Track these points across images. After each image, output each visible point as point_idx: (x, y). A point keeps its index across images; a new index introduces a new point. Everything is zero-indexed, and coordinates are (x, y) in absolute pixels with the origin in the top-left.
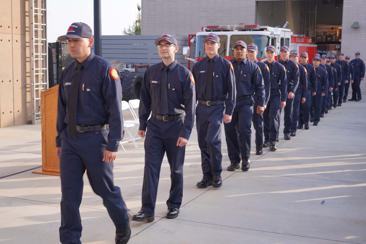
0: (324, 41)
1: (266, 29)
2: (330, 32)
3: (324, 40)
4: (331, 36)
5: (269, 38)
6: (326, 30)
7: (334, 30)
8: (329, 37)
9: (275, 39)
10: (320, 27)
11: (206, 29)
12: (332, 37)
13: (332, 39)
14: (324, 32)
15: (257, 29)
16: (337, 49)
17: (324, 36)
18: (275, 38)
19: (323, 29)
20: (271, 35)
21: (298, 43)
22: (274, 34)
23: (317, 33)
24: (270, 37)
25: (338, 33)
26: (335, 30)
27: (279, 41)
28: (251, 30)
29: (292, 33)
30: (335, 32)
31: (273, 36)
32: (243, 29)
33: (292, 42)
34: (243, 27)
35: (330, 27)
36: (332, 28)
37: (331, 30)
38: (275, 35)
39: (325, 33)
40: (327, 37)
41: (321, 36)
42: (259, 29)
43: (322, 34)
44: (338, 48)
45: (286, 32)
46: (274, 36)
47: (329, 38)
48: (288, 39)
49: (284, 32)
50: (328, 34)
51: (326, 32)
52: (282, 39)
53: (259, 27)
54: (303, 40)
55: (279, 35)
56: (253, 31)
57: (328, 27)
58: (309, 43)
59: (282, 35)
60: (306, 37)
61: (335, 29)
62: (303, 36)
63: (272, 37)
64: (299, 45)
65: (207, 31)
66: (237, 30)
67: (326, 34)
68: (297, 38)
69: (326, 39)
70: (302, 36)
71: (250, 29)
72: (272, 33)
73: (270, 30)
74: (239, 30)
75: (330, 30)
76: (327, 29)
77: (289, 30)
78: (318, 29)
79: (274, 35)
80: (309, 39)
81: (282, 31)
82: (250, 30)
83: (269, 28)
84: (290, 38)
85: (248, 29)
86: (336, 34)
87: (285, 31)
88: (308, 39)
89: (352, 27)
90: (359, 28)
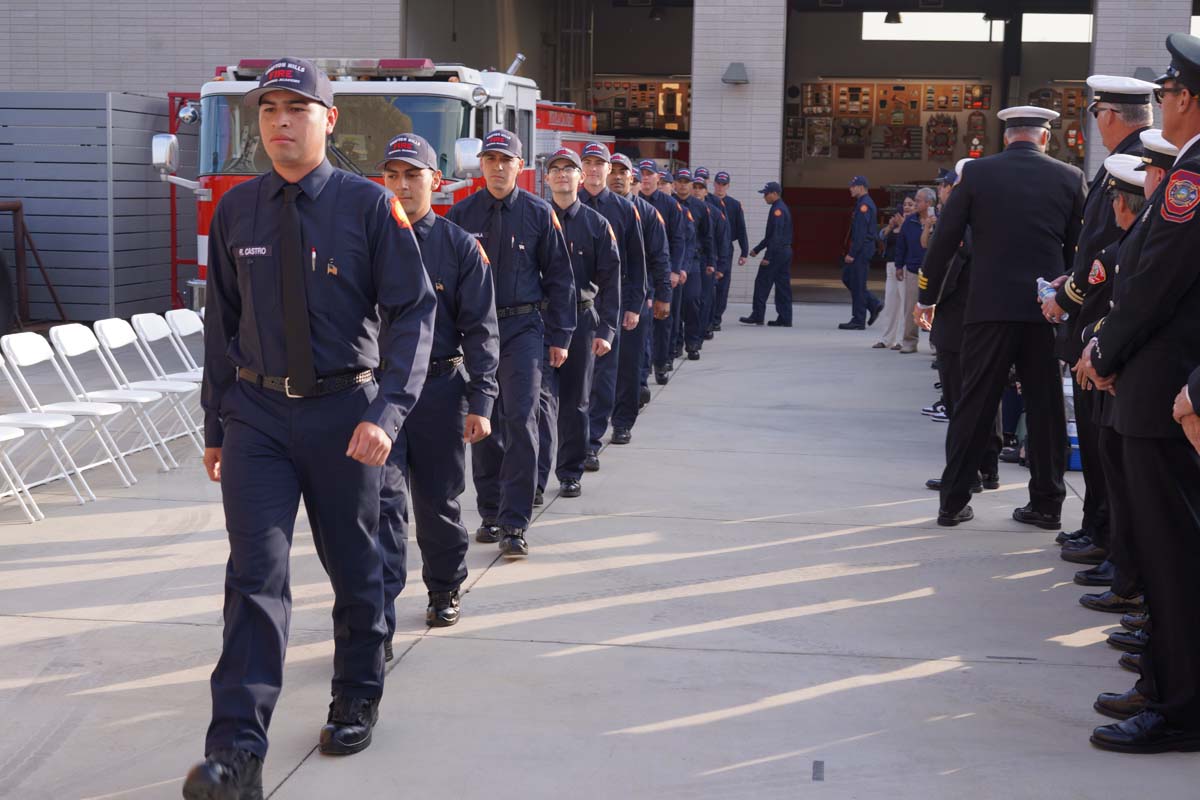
0: (617, 127)
1: (456, 74)
2: (635, 98)
3: (619, 124)
4: (638, 113)
5: (466, 104)
6: (622, 93)
7: (649, 93)
8: (634, 114)
9: (485, 114)
10: (602, 81)
11: (235, 73)
12: (643, 115)
13: (642, 121)
14: (617, 100)
15: (423, 73)
16: (669, 152)
17: (617, 113)
18: (488, 108)
19: (621, 89)
20: (476, 98)
21: (556, 129)
22: (484, 94)
23: (596, 102)
24: (473, 104)
25: (661, 102)
26: (652, 92)
27: (501, 118)
28: (405, 78)
29: (537, 94)
30: (652, 101)
31: (482, 98)
32: (375, 74)
33: (539, 126)
34: (375, 67)
35: (636, 81)
36: (643, 87)
37: (638, 93)
38: (489, 97)
39: (621, 103)
40: (626, 115)
41: (608, 111)
42: (430, 75)
43: (611, 105)
44: (674, 151)
45: (520, 88)
46: (487, 100)
47: (633, 120)
48: (529, 113)
49: (515, 87)
50: (628, 107)
51: (623, 100)
52: (511, 112)
53: (430, 67)
54: (569, 120)
55: (500, 98)
56: (409, 80)
57: (629, 84)
58: (589, 132)
59: (509, 100)
60: (578, 110)
61: (651, 89)
62: (569, 106)
63: (477, 102)
64: (560, 135)
65: (239, 78)
66: (350, 78)
67: (624, 106)
68: (551, 113)
69: (624, 120)
70: (565, 107)
71: (399, 74)
72: (478, 91)
73: (468, 80)
74: (359, 78)
75: (635, 93)
76: (626, 89)
77: (532, 83)
78: (598, 88)
79: (485, 97)
80: (588, 116)
81: (510, 83)
82: (399, 79)
83: (467, 72)
84: (534, 109)
85: (393, 74)
86: (654, 108)
87: (517, 85)
88: (583, 118)
89: (724, 81)
90: (747, 82)
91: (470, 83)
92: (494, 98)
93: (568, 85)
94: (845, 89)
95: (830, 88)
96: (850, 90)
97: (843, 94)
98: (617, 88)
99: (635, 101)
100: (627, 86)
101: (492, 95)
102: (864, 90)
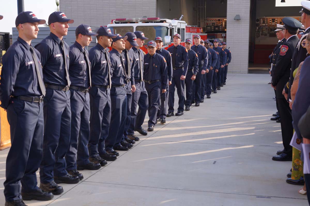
0: (213, 30)
1: (165, 21)
4: (218, 26)
5: (167, 28)
6: (214, 22)
7: (221, 22)
8: (217, 27)
9: (172, 30)
10: (209, 19)
11: (115, 22)
12: (219, 27)
13: (219, 29)
14: (213, 24)
15: (157, 21)
16: (223, 37)
17: (213, 27)
18: (173, 29)
19: (212, 21)
20: (170, 26)
21: (191, 32)
22: (172, 25)
23: (207, 24)
24: (169, 28)
25: (224, 24)
26: (221, 21)
27: (176, 30)
28: (153, 22)
29: (186, 24)
30: (221, 23)
32: (146, 21)
33: (186, 32)
34: (146, 20)
35: (217, 19)
36: (219, 20)
37: (218, 22)
38: (173, 26)
39: (214, 24)
40: (215, 27)
42: (159, 21)
43: (211, 25)
44: (224, 36)
45: (181, 23)
46: (172, 27)
47: (217, 28)
48: (184, 29)
50: (216, 25)
51: (214, 23)
52: (179, 29)
53: (159, 19)
54: (196, 30)
55: (176, 26)
56: (154, 22)
58: (201, 33)
59: (179, 26)
60: (198, 27)
62: (196, 27)
64: (192, 34)
65: (116, 23)
66: (141, 22)
67: (214, 25)
68: (190, 28)
69: (215, 29)
70: (195, 27)
72: (170, 25)
73: (168, 22)
74: (143, 22)
75: (217, 22)
76: (215, 21)
77: (184, 22)
78: (208, 21)
80: (201, 29)
81: (178, 22)
82: (152, 22)
83: (168, 20)
84: (185, 28)
85: (150, 21)
86: (222, 25)
88: (199, 29)
89: (234, 19)
90: (240, 20)
93: (200, 20)
94: (271, 19)
95: (267, 19)
96: (272, 19)
97: (270, 20)
98: (213, 21)
99: (217, 24)
100: (215, 20)
101: (173, 25)
102: (276, 19)
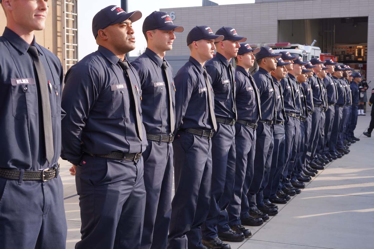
1: (297, 47)
2: (348, 51)
3: (343, 59)
4: (349, 56)
6: (344, 49)
7: (353, 49)
8: (347, 56)
9: (306, 58)
10: (338, 46)
12: (351, 56)
13: (350, 58)
14: (342, 52)
15: (288, 47)
16: (360, 67)
17: (342, 56)
18: (307, 56)
20: (303, 53)
22: (306, 52)
23: (335, 53)
25: (357, 52)
28: (282, 48)
29: (320, 51)
30: (354, 51)
31: (305, 54)
34: (274, 45)
35: (348, 46)
36: (351, 48)
37: (349, 50)
38: (307, 53)
39: (343, 53)
40: (345, 56)
41: (339, 55)
42: (290, 47)
43: (340, 53)
47: (347, 58)
50: (346, 54)
51: (344, 52)
53: (290, 45)
55: (310, 53)
56: (284, 49)
57: (346, 47)
59: (312, 54)
60: (332, 56)
62: (329, 55)
63: (304, 55)
67: (344, 53)
68: (324, 57)
69: (345, 58)
72: (304, 51)
73: (301, 48)
75: (348, 49)
76: (345, 48)
77: (318, 48)
78: (336, 48)
79: (306, 53)
80: (335, 57)
81: (313, 49)
82: (281, 49)
83: (300, 46)
85: (279, 47)
86: (354, 54)
87: (315, 49)
91: (301, 49)
92: (308, 53)
93: (327, 48)
98: (342, 48)
99: (348, 52)
100: (345, 47)
101: (308, 52)
